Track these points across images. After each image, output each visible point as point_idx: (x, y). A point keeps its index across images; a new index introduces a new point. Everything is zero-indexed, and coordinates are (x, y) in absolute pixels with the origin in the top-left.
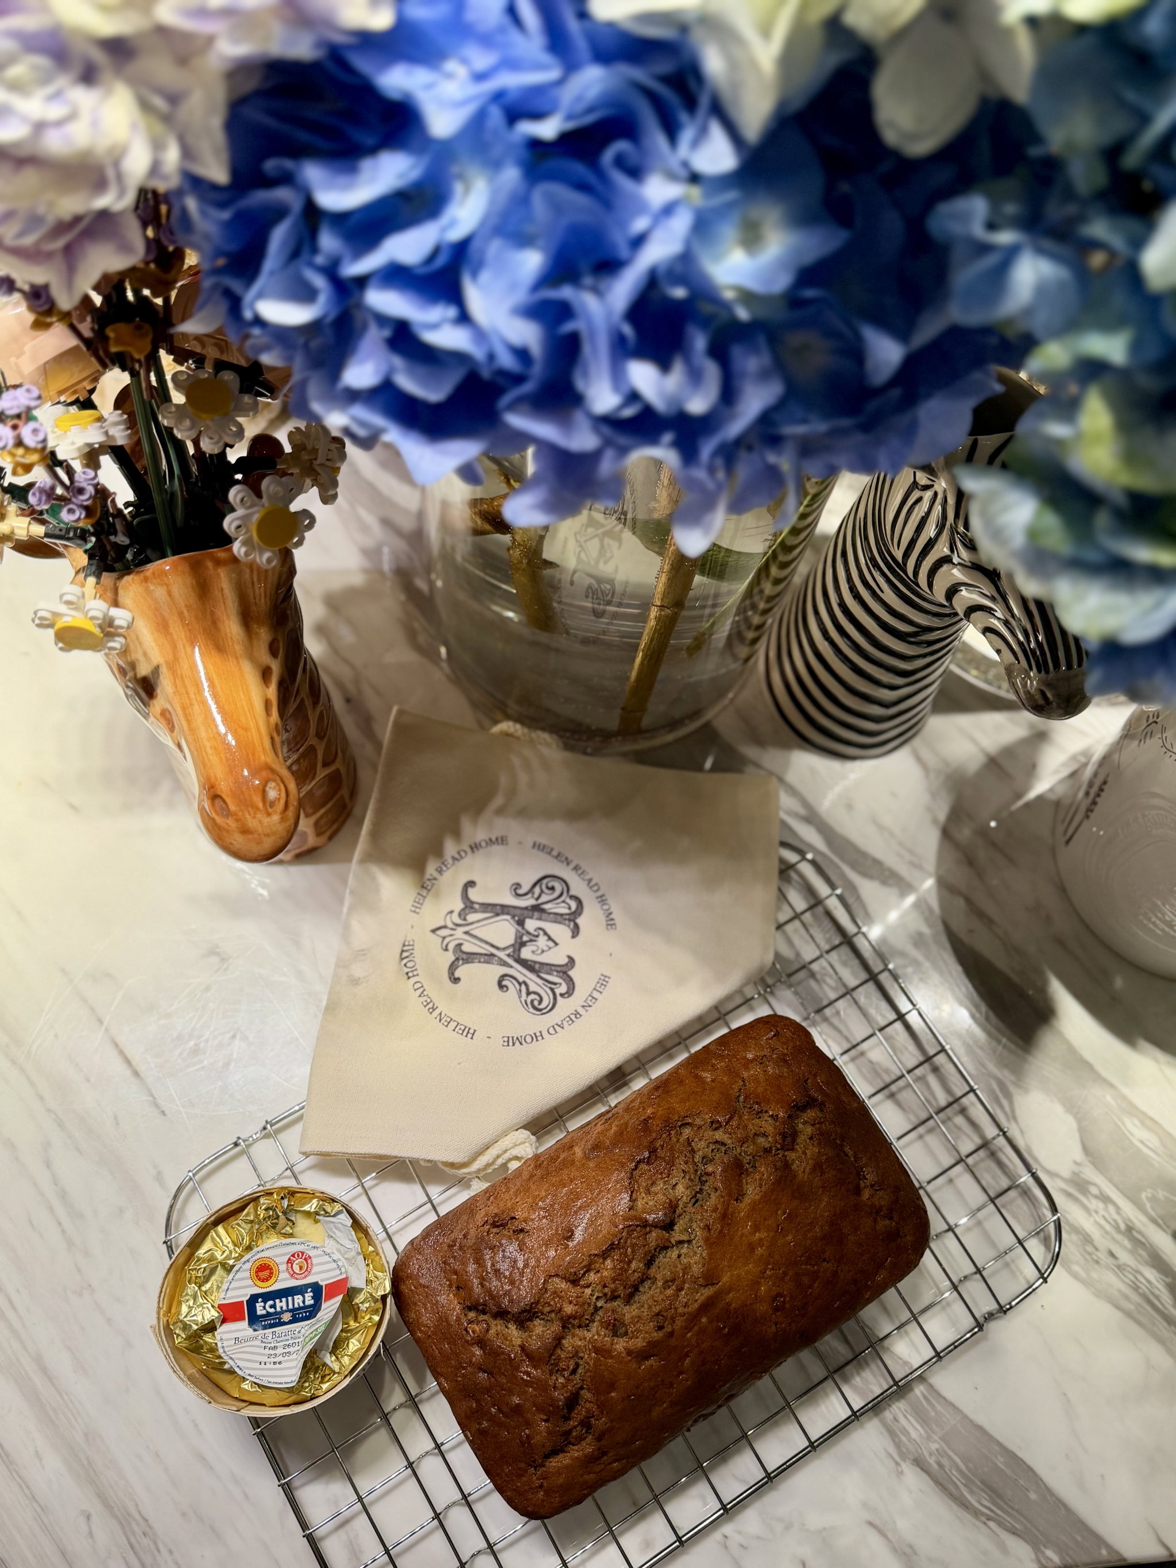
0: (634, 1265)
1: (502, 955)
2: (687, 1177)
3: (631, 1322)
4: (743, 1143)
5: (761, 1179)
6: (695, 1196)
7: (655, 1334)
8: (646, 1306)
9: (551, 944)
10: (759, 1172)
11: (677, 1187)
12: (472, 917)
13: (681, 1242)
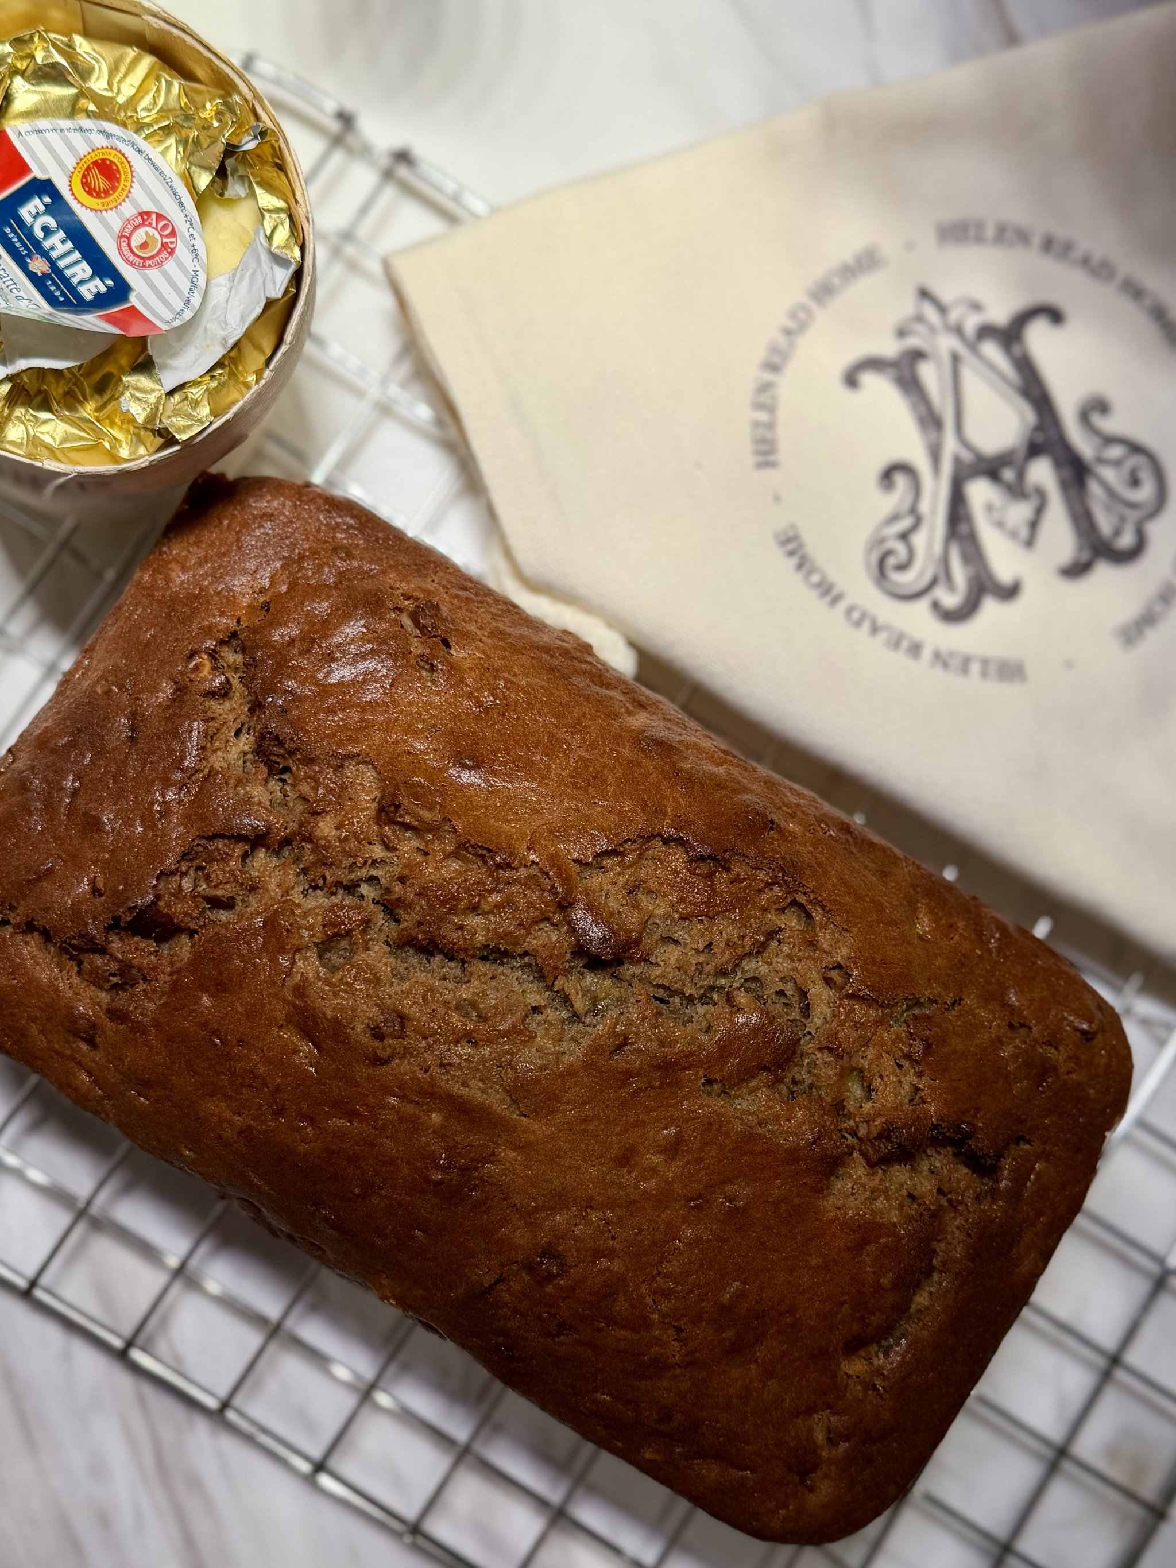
0: (474, 921)
1: (950, 445)
2: (701, 959)
3: (359, 969)
4: (831, 1050)
5: (778, 1118)
6: (673, 993)
7: (360, 1028)
8: (406, 986)
9: (1024, 532)
10: (790, 1110)
11: (671, 947)
12: (991, 350)
13: (566, 1000)
